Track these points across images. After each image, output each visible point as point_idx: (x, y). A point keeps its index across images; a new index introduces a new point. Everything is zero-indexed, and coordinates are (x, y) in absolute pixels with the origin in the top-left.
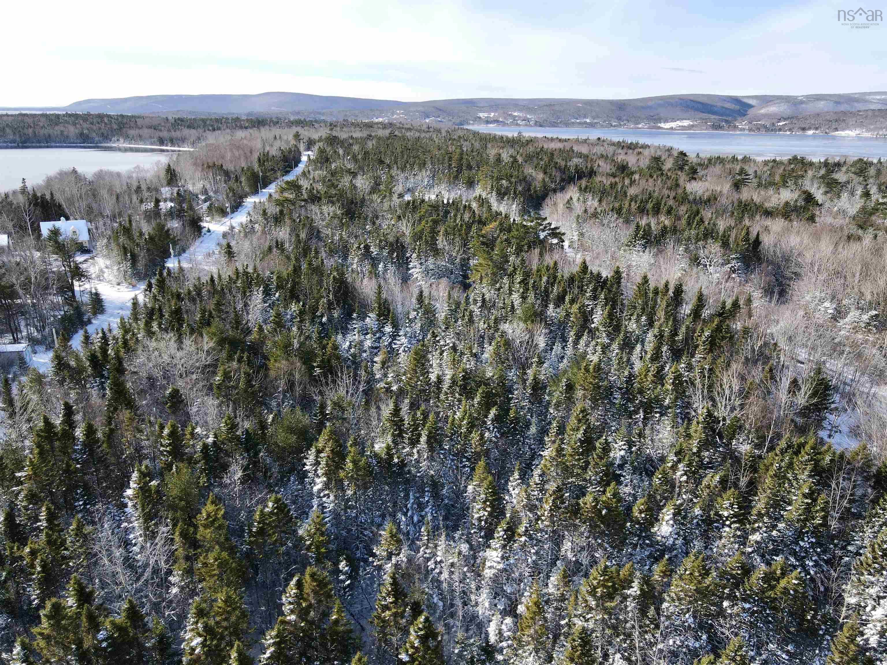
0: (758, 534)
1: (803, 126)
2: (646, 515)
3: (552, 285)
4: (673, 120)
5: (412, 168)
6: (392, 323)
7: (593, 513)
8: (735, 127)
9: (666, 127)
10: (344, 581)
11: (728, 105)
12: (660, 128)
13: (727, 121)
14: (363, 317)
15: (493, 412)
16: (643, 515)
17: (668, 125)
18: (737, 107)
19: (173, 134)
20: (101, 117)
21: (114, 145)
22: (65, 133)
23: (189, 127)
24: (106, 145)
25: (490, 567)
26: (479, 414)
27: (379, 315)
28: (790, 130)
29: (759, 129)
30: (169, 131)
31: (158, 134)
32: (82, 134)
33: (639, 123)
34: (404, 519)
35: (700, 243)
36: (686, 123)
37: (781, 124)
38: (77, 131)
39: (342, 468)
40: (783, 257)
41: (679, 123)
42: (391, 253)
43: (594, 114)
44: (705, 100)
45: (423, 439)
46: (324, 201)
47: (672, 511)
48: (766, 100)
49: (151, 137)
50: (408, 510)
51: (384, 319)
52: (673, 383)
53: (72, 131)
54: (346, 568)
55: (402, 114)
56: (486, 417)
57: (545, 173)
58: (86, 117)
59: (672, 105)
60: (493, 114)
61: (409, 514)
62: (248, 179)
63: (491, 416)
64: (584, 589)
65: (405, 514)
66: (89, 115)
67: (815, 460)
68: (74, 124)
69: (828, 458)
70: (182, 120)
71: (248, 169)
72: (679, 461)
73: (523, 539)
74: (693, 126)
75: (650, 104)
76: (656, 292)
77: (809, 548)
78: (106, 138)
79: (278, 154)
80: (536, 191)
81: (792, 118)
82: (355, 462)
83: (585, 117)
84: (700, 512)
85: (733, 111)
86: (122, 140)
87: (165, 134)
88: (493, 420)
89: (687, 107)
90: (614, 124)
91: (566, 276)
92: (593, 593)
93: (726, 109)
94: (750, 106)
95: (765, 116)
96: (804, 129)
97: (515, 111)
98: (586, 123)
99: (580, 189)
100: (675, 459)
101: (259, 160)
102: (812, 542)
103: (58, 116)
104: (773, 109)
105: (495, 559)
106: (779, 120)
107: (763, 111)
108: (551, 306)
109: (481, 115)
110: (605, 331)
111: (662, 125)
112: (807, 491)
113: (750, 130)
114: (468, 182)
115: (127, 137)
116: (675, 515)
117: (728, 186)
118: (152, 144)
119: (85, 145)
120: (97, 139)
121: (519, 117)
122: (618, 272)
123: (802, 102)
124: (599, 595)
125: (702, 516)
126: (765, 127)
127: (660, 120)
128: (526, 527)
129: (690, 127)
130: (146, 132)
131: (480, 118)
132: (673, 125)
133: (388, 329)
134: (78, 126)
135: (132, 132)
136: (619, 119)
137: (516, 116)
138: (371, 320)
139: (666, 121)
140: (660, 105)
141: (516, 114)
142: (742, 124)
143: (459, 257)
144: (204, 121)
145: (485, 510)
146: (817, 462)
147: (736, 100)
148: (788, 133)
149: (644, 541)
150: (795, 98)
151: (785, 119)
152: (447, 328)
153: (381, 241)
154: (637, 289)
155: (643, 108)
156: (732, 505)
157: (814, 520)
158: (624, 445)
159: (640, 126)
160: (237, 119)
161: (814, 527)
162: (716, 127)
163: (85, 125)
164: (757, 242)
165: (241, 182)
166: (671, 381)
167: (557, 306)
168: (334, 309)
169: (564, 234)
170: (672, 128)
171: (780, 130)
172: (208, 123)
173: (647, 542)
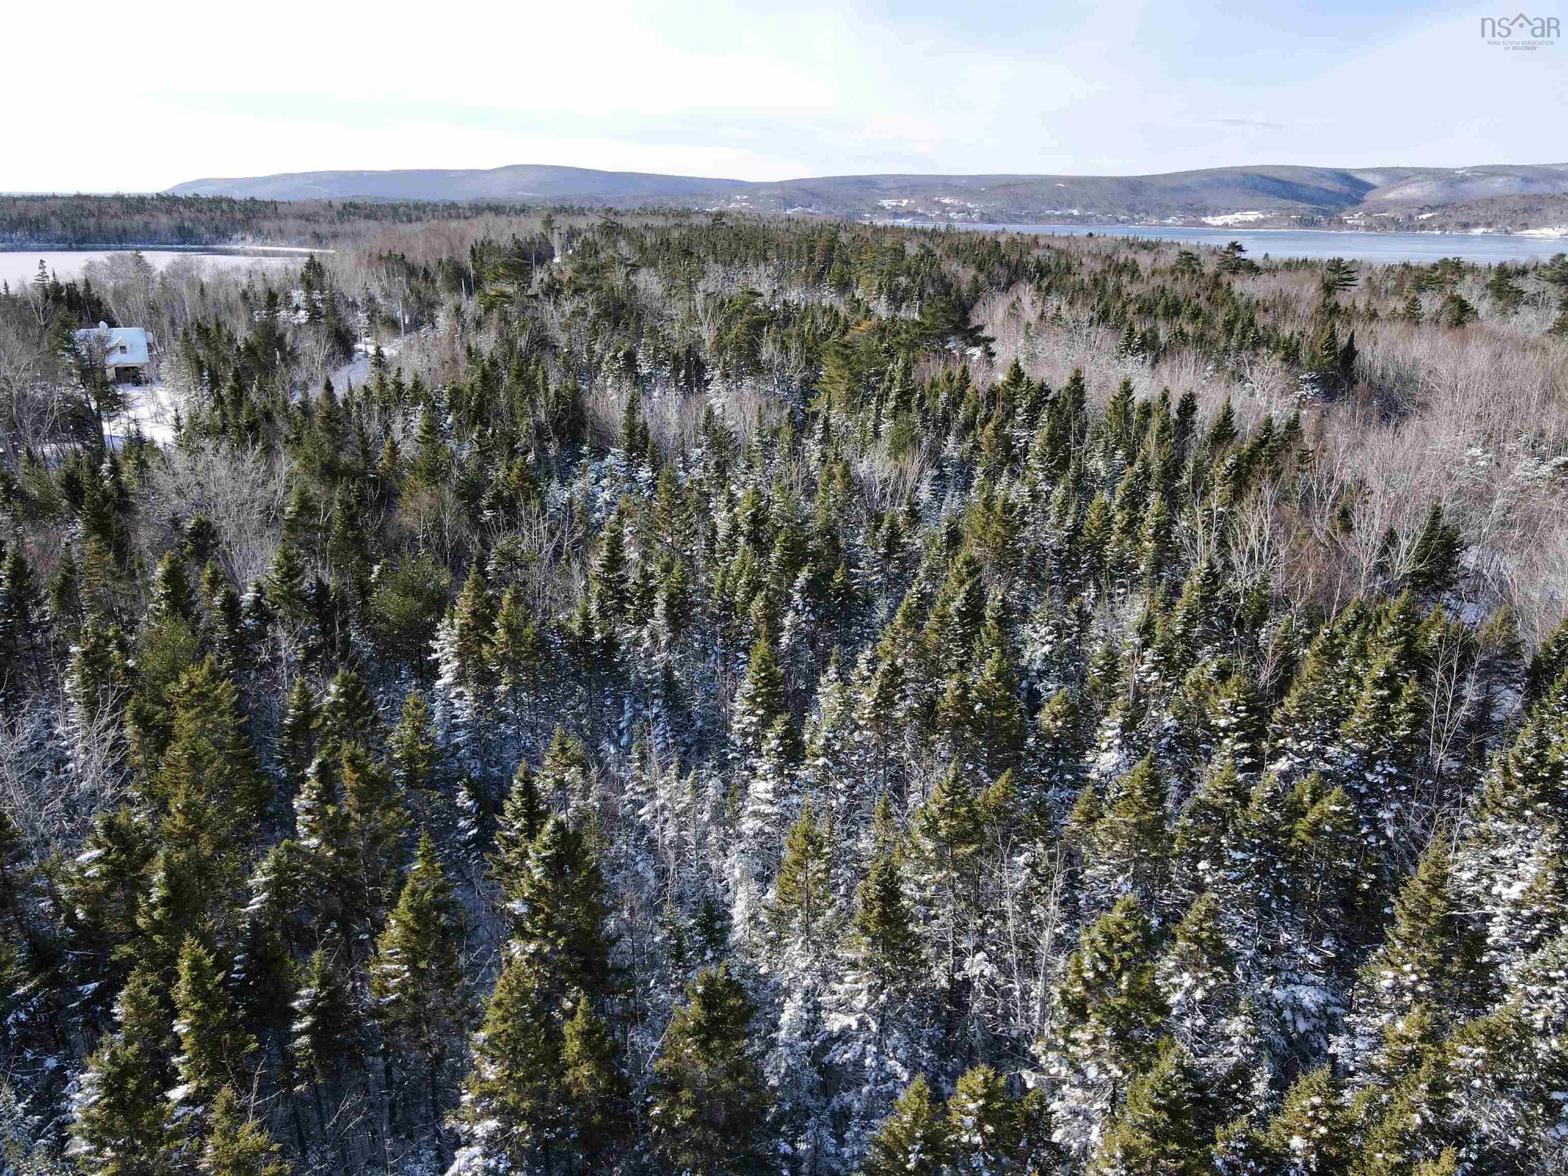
0: (1284, 759)
1: (1464, 220)
2: (1065, 722)
3: (956, 405)
4: (1229, 211)
5: (744, 263)
6: (653, 462)
7: (957, 710)
8: (1341, 223)
9: (1215, 223)
10: (465, 831)
11: (1329, 185)
12: (1204, 224)
13: (1325, 213)
14: (600, 453)
15: (804, 575)
16: (1059, 723)
17: (1219, 220)
18: (1346, 189)
19: (338, 227)
20: (216, 202)
21: (235, 247)
22: (153, 227)
23: (367, 217)
24: (222, 247)
25: (755, 814)
26: (779, 583)
27: (630, 450)
28: (1441, 227)
29: (1384, 226)
30: (332, 222)
31: (311, 227)
32: (180, 229)
33: (1168, 217)
34: (612, 750)
35: (1245, 356)
36: (1252, 216)
37: (1424, 216)
38: (172, 223)
39: (486, 640)
40: (1398, 377)
41: (1239, 216)
42: (676, 370)
43: (1086, 200)
44: (1285, 176)
45: (659, 609)
46: (567, 292)
47: (1120, 720)
48: (1398, 176)
49: (300, 233)
50: (620, 733)
51: (639, 456)
52: (1155, 535)
53: (164, 221)
54: (469, 803)
55: (746, 200)
56: (791, 586)
57: (980, 269)
58: (192, 203)
59: (1227, 185)
60: (905, 202)
61: (624, 741)
62: (447, 277)
63: (800, 582)
64: (916, 825)
65: (616, 743)
66: (197, 198)
67: (1407, 633)
68: (169, 212)
69: (1434, 636)
70: (356, 207)
71: (449, 261)
72: (1146, 645)
73: (821, 762)
74: (1264, 221)
75: (1188, 182)
76: (1147, 410)
77: (1385, 785)
78: (222, 234)
79: (510, 244)
80: (959, 297)
81: (1445, 206)
82: (511, 630)
83: (1070, 206)
84: (1175, 723)
85: (1338, 195)
86: (249, 238)
87: (324, 229)
88: (802, 591)
89: (1255, 187)
90: (1122, 218)
91: (983, 390)
92: (931, 831)
93: (1327, 191)
94: (1370, 187)
95: (1396, 203)
96: (1466, 226)
97: (946, 195)
98: (1071, 216)
99: (1039, 288)
100: (1138, 641)
101: (473, 251)
102: (1390, 774)
103: (141, 200)
104: (1411, 191)
105: (763, 796)
106: (1422, 210)
107: (1391, 196)
108: (951, 439)
109: (885, 203)
110: (1043, 470)
111: (1209, 220)
112: (1382, 674)
113: (1368, 227)
114: (839, 283)
115: (258, 233)
116: (1124, 727)
117: (1312, 290)
118: (301, 245)
119: (186, 246)
120: (207, 236)
121: (954, 206)
122: (1077, 380)
123: (1463, 179)
124: (942, 833)
125: (1177, 730)
126: (1394, 221)
127: (1205, 211)
128: (828, 739)
129: (1259, 223)
130: (291, 225)
131: (883, 208)
132: (1229, 219)
133: (645, 473)
134: (175, 215)
135: (266, 225)
136: (1132, 209)
137: (946, 205)
138: (615, 458)
139: (1216, 213)
140: (1206, 186)
141: (947, 201)
142: (1354, 217)
143: (797, 376)
144: (394, 209)
145: (752, 713)
146: (1411, 640)
147: (1344, 176)
148: (1438, 232)
149: (1062, 776)
150: (1451, 172)
151: (1432, 209)
152: (750, 467)
153: (657, 350)
154: (1111, 406)
155: (1174, 190)
156: (1234, 706)
157: (1394, 730)
158: (1051, 633)
159: (1169, 221)
160: (454, 205)
161: (1395, 745)
162: (1308, 222)
163: (187, 213)
164: (1350, 353)
165: (433, 281)
166: (1151, 531)
167: (961, 438)
168: (549, 440)
169: (993, 340)
170: (1226, 225)
171: (1422, 227)
172: (401, 210)
173: (1069, 777)
